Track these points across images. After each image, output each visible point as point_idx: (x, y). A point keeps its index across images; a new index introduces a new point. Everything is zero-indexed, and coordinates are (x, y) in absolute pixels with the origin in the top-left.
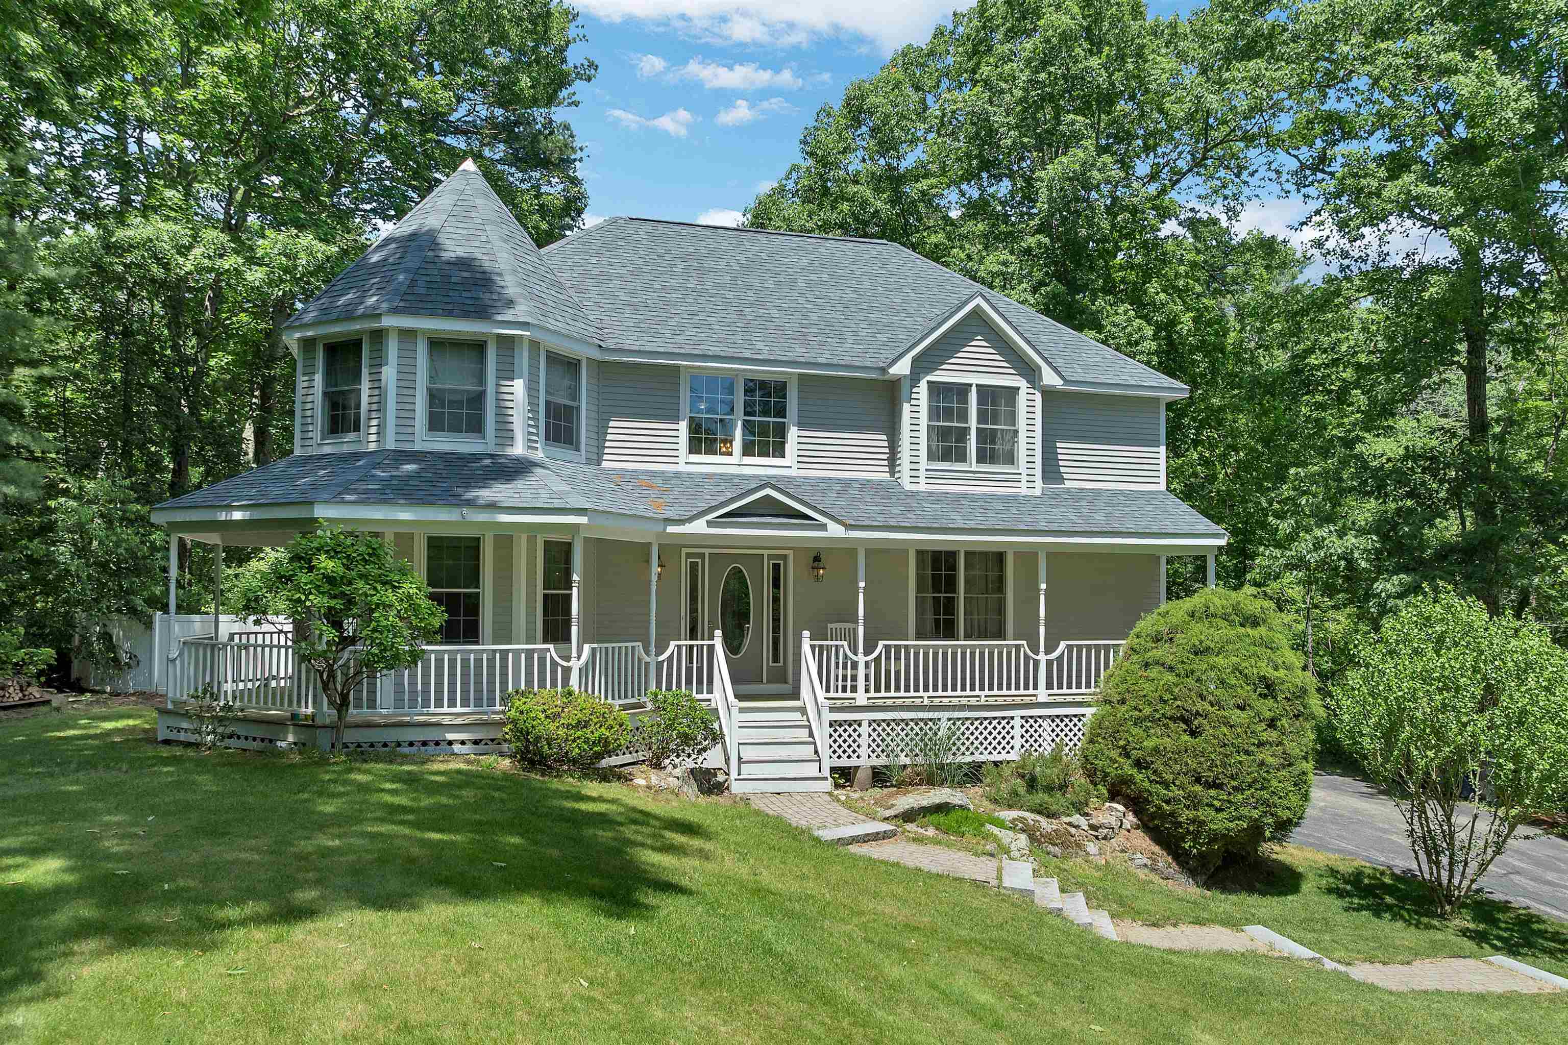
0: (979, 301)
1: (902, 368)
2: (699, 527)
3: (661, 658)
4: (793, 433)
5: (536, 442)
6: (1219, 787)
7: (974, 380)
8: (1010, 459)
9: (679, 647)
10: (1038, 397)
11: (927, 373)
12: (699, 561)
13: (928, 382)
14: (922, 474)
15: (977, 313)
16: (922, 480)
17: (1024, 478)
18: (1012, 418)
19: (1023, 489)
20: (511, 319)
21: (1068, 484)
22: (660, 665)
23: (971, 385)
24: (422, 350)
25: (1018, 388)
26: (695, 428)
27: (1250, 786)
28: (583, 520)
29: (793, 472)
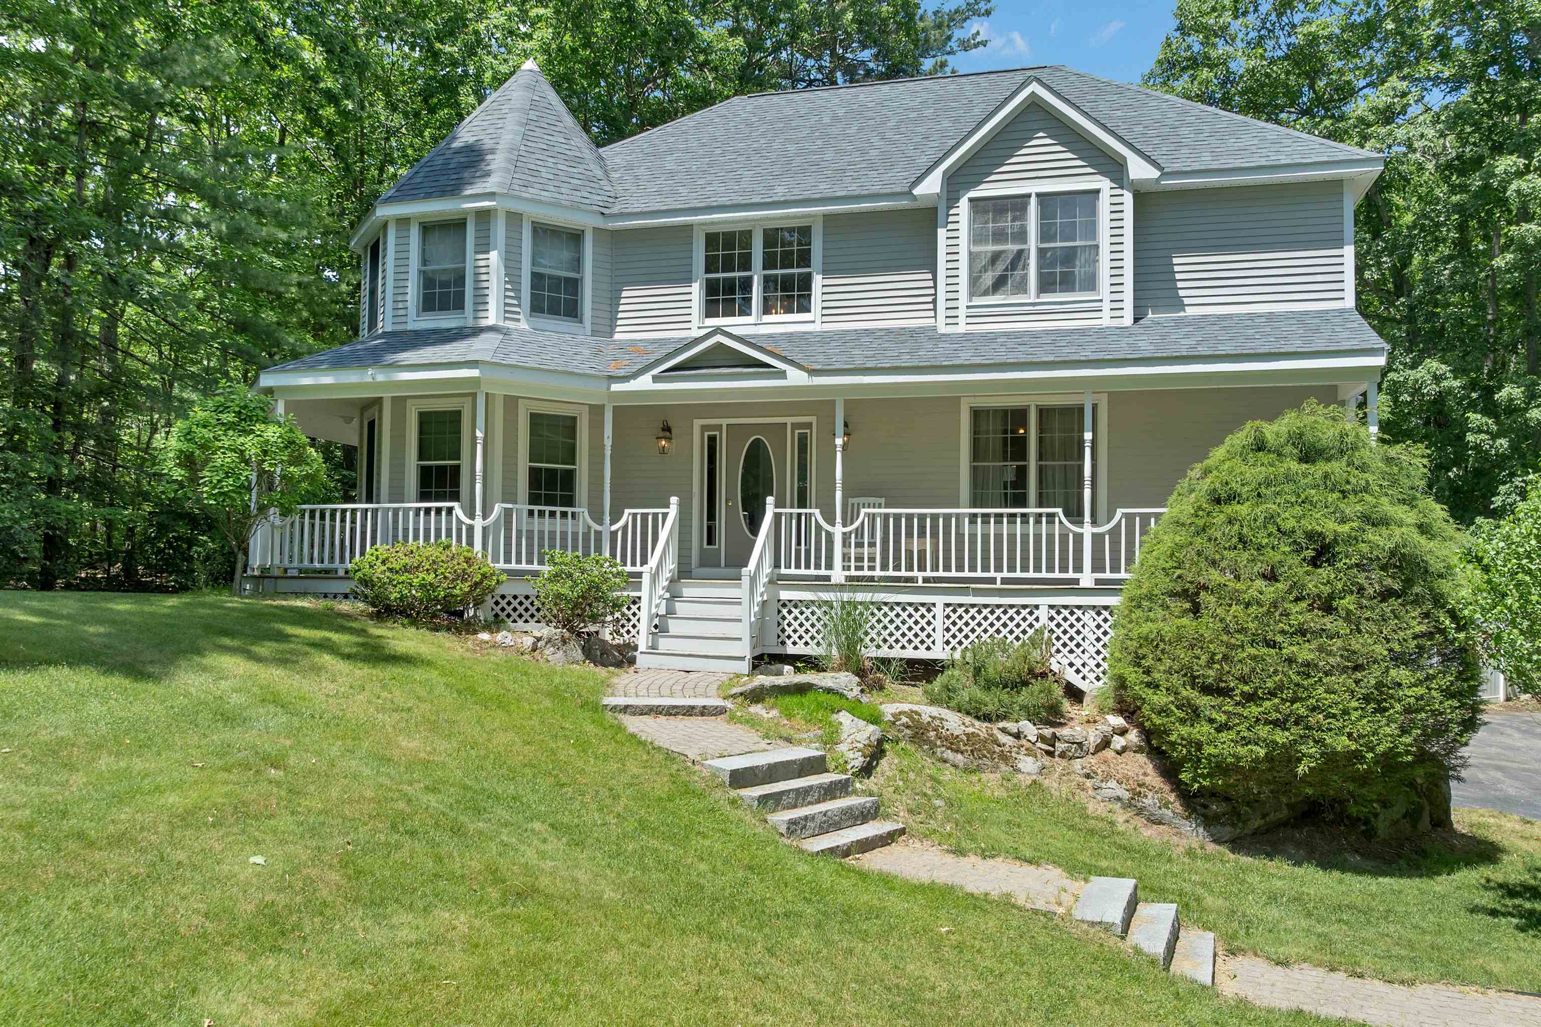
0: (1034, 87)
1: (932, 185)
2: (644, 383)
3: (614, 528)
4: (818, 281)
5: (518, 313)
6: (1225, 692)
7: (1033, 188)
8: (1091, 284)
9: (635, 515)
10: (1128, 198)
11: (968, 189)
12: (717, 433)
13: (971, 200)
14: (962, 312)
15: (1034, 105)
16: (962, 320)
17: (1106, 306)
18: (1091, 230)
19: (1105, 320)
20: (479, 191)
21: (1190, 311)
22: (614, 534)
23: (1029, 196)
24: (415, 233)
25: (1097, 192)
26: (711, 288)
27: (1273, 694)
28: (474, 373)
29: (817, 327)
